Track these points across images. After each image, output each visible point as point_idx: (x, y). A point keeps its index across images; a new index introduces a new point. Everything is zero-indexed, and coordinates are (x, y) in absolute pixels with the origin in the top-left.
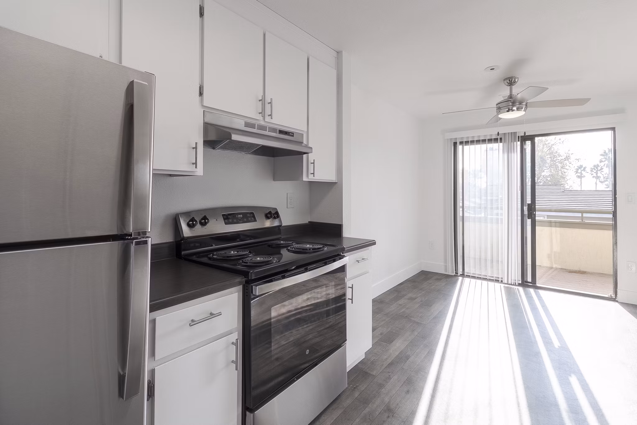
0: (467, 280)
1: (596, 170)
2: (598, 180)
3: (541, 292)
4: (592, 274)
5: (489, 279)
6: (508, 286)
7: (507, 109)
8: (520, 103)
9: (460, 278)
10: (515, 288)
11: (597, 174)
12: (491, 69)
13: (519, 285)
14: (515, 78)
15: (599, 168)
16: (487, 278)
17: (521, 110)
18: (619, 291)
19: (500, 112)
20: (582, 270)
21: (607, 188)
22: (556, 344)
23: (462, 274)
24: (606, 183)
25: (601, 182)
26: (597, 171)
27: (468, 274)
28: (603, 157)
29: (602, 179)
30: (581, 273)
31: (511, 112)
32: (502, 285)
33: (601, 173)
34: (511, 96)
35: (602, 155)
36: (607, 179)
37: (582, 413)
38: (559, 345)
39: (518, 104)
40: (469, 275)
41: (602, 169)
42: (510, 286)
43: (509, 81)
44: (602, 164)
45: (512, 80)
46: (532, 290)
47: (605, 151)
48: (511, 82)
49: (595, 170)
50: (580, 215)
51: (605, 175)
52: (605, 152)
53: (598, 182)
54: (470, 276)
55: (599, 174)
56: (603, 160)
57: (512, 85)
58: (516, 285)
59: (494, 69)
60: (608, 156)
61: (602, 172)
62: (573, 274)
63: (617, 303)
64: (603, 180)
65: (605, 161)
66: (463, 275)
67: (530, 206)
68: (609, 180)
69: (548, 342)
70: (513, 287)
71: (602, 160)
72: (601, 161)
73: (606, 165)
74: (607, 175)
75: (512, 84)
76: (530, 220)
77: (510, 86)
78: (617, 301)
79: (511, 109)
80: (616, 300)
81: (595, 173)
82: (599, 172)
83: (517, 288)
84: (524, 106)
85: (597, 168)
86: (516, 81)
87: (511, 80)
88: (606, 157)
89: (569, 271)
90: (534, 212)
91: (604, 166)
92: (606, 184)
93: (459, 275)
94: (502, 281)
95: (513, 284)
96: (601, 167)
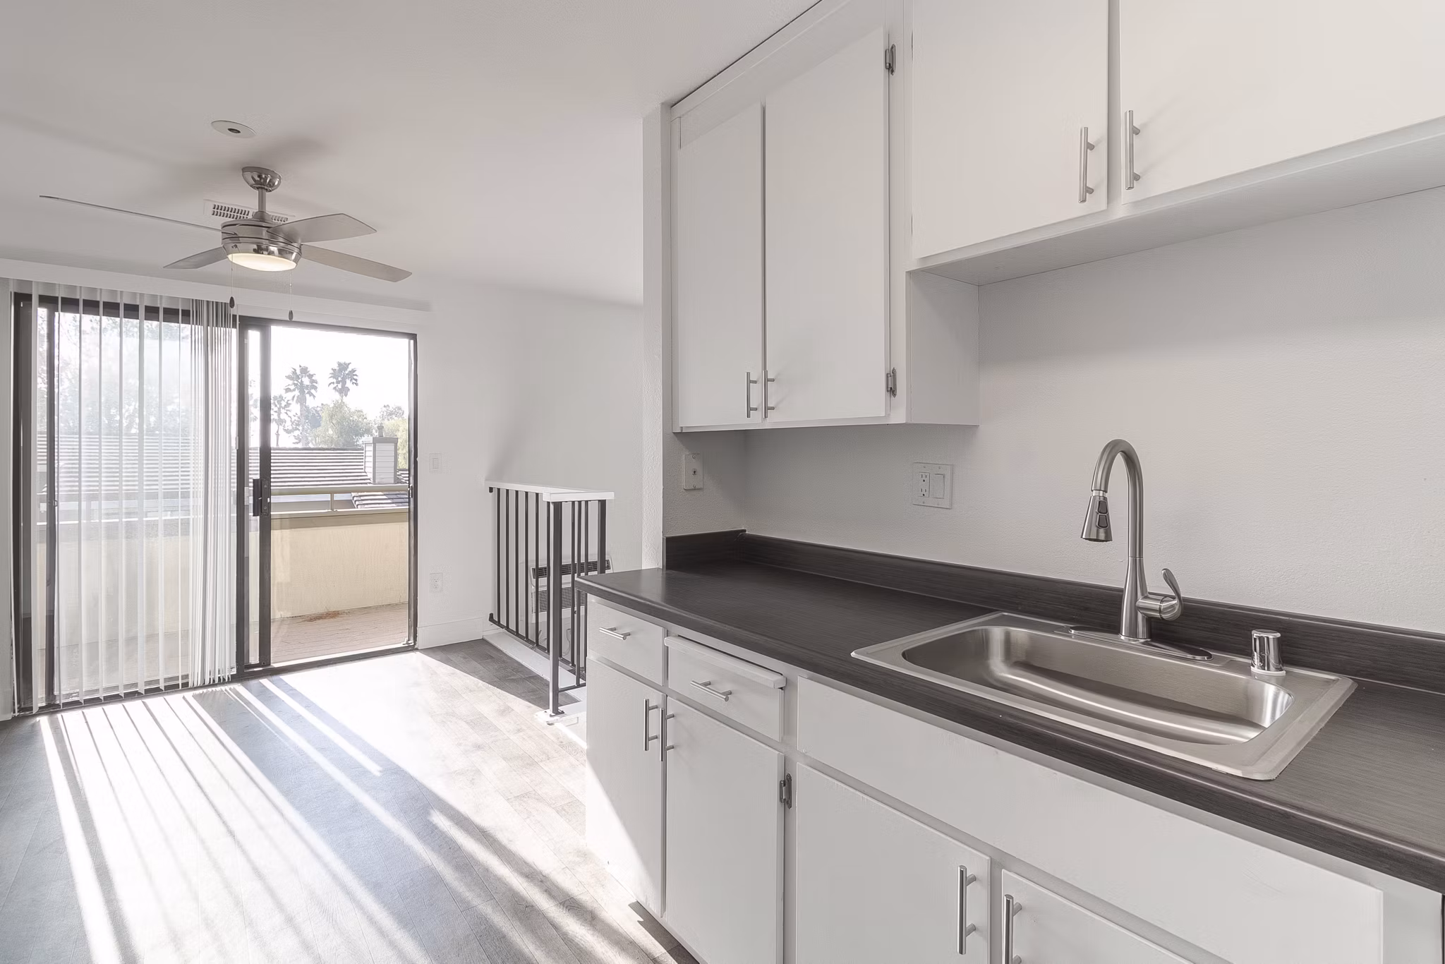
0: (70, 719)
1: (278, 406)
2: (281, 427)
3: (286, 678)
4: (349, 613)
5: (85, 701)
6: (205, 690)
7: (255, 247)
8: (290, 240)
9: (43, 721)
10: (226, 690)
11: (279, 416)
12: (230, 130)
13: (234, 679)
14: (274, 176)
15: (283, 404)
16: (137, 692)
17: (289, 255)
18: (419, 630)
19: (236, 246)
20: (332, 609)
21: (297, 443)
22: (374, 769)
23: (44, 704)
24: (297, 433)
25: (288, 431)
26: (279, 409)
27: (70, 700)
28: (291, 382)
29: (288, 425)
30: (332, 617)
31: (264, 256)
32: (189, 695)
33: (286, 413)
34: (261, 216)
35: (288, 377)
36: (297, 425)
37: (477, 863)
38: (380, 769)
39: (281, 240)
40: (76, 699)
41: (288, 405)
42: (210, 690)
43: (259, 176)
44: (289, 395)
45: (266, 178)
46: (265, 681)
47: (295, 370)
48: (262, 180)
49: (276, 406)
50: (327, 497)
51: (293, 419)
52: (295, 372)
53: (281, 432)
54: (77, 703)
55: (283, 416)
56: (292, 387)
57: (264, 188)
58: (226, 683)
59: (239, 132)
60: (300, 381)
61: (288, 412)
62: (318, 621)
63: (418, 653)
64: (290, 428)
65: (294, 390)
66: (52, 708)
67: (260, 484)
68: (300, 428)
69: (358, 773)
70: (218, 689)
71: (289, 387)
72: (288, 390)
73: (295, 398)
74: (297, 419)
75: (266, 187)
76: (258, 517)
77: (260, 190)
78: (417, 649)
79: (264, 246)
80: (416, 647)
81: (276, 412)
82: (283, 411)
83: (230, 689)
84: (297, 250)
85: (279, 402)
86: (276, 183)
87: (263, 176)
88: (296, 382)
89: (309, 619)
90: (269, 499)
91: (293, 399)
92: (296, 435)
93: (35, 711)
94: (185, 685)
95: (217, 681)
96: (286, 401)
